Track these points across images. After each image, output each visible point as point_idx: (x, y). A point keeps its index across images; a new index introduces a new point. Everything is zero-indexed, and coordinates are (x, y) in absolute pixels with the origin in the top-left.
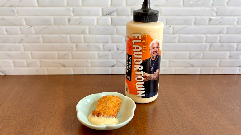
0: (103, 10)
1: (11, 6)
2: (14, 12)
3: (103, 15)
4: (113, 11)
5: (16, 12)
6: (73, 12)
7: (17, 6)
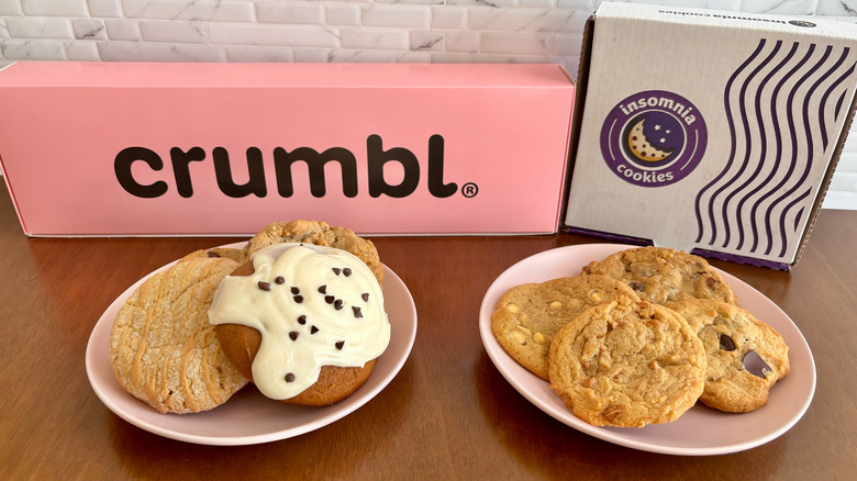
0: (411, 34)
1: (193, 19)
2: (202, 35)
3: (412, 49)
4: (434, 39)
5: (204, 33)
6: (340, 38)
7: (208, 21)
